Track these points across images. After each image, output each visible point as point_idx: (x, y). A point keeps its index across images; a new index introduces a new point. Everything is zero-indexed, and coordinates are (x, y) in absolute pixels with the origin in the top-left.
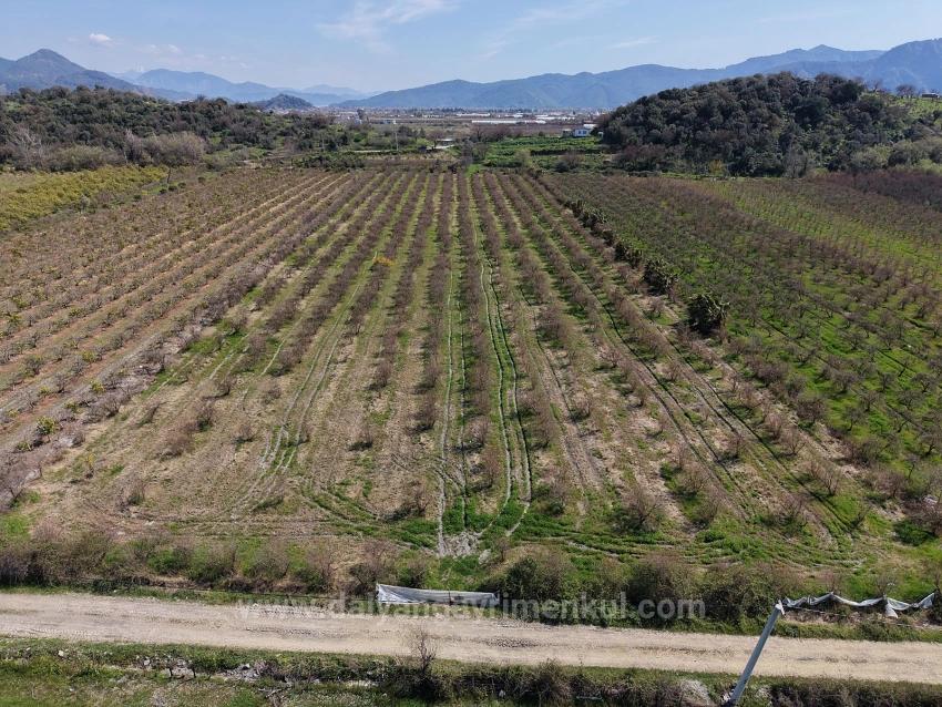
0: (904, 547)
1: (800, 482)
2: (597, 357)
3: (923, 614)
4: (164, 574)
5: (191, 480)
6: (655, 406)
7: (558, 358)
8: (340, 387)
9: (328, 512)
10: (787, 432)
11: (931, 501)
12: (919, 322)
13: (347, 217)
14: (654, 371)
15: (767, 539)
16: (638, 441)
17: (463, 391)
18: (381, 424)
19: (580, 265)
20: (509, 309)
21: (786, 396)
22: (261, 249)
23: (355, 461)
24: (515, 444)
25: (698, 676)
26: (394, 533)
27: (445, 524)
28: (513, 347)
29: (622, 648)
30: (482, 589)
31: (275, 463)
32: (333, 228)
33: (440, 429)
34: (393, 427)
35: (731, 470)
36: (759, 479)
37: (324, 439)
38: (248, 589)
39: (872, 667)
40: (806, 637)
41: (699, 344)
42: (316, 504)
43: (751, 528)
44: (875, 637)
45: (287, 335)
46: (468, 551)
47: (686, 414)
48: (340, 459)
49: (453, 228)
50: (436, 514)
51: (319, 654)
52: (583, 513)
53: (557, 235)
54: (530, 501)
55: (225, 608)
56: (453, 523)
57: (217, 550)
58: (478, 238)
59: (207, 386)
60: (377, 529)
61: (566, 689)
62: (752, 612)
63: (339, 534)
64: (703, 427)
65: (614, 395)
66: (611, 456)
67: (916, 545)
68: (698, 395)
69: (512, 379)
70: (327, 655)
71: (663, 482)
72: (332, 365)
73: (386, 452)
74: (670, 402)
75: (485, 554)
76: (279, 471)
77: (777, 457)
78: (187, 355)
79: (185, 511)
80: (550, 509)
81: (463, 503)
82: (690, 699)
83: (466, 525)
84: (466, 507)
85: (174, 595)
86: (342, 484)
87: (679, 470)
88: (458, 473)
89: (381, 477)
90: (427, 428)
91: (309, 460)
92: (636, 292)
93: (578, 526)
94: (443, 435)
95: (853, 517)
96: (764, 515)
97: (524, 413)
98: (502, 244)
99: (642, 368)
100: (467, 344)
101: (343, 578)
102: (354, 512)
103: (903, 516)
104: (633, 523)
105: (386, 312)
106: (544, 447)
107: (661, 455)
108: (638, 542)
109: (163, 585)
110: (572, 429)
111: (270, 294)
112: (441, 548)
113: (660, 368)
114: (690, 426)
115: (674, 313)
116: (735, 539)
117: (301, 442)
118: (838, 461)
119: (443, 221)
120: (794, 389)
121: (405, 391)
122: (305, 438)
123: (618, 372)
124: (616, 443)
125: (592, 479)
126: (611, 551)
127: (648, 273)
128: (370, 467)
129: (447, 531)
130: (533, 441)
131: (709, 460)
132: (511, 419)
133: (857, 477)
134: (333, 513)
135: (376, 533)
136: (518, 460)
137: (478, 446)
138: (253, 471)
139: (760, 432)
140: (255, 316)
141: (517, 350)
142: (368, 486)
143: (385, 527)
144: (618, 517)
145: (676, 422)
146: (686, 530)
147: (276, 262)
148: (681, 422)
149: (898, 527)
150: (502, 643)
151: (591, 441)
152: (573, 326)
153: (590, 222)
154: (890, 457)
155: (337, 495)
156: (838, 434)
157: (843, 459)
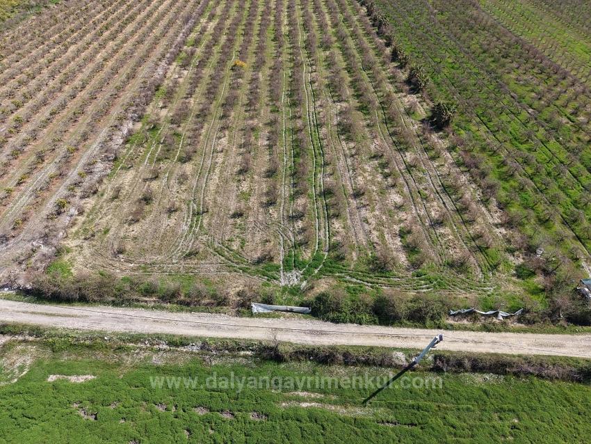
0: (517, 280)
1: (474, 239)
2: (372, 147)
3: (515, 318)
4: (146, 296)
5: (148, 237)
6: (402, 186)
7: (349, 149)
8: (221, 172)
9: (223, 258)
10: (474, 206)
11: (539, 252)
12: (572, 117)
14: (405, 159)
15: (448, 274)
16: (390, 211)
17: (293, 175)
18: (247, 200)
19: (368, 67)
20: (321, 106)
21: (478, 179)
22: (159, 49)
23: (235, 225)
24: (322, 215)
25: (402, 350)
26: (258, 271)
27: (284, 266)
28: (322, 139)
29: (367, 335)
30: (302, 305)
31: (191, 227)
32: (204, 30)
33: (280, 203)
34: (253, 202)
35: (438, 231)
36: (451, 237)
37: (216, 210)
38: (188, 304)
39: (483, 345)
40: (456, 330)
41: (434, 137)
42: (216, 253)
43: (442, 269)
44: (489, 330)
45: (185, 129)
46: (296, 282)
47: (419, 192)
48: (226, 224)
49: (285, 29)
50: (279, 260)
51: (226, 339)
52: (355, 259)
53: (354, 35)
54: (329, 251)
55: (179, 314)
56: (289, 265)
57: (172, 285)
58: (301, 37)
59: (144, 168)
60: (249, 269)
61: (341, 357)
62: (432, 318)
63: (230, 272)
64: (427, 201)
65: (379, 178)
66: (373, 221)
67: (523, 279)
68: (428, 178)
69: (321, 166)
70: (230, 339)
71: (399, 239)
72: (215, 154)
73: (251, 219)
74: (412, 183)
75: (304, 283)
76: (194, 231)
77: (465, 222)
78: (128, 145)
79: (150, 258)
80: (338, 256)
81: (293, 253)
82: (397, 361)
83: (295, 267)
84: (295, 255)
85: (152, 307)
86: (229, 240)
87: (409, 232)
88: (290, 234)
89: (249, 236)
90: (271, 203)
91: (210, 224)
92: (402, 92)
93: (352, 266)
94: (282, 208)
95: (495, 262)
96: (450, 261)
97: (327, 193)
98: (317, 44)
99: (398, 157)
100: (295, 137)
101: (234, 298)
102: (237, 258)
103: (522, 261)
104: (380, 267)
105: (244, 109)
106: (337, 216)
107: (401, 221)
108: (382, 277)
109: (146, 302)
110: (354, 203)
111: (170, 94)
112: (282, 280)
113: (409, 157)
114: (420, 200)
115: (423, 111)
116: (431, 275)
117: (204, 212)
118: (496, 225)
119: (278, 22)
120: (483, 175)
121: (259, 175)
122: (206, 210)
123: (384, 160)
124: (377, 213)
125: (361, 237)
126: (368, 282)
127: (411, 76)
128: (243, 229)
129: (285, 270)
130: (332, 212)
131: (427, 224)
132: (320, 196)
133: (504, 236)
134: (226, 258)
135: (249, 271)
136: (322, 225)
137: (299, 216)
138: (180, 232)
139: (459, 204)
140: (164, 113)
141: (325, 142)
142: (243, 242)
143: (253, 268)
144: (373, 261)
145: (412, 197)
146: (408, 270)
147: (170, 64)
148: (415, 196)
149: (518, 268)
150: (312, 332)
151: (363, 211)
152: (359, 121)
153: (378, 24)
154: (526, 222)
155: (227, 247)
156: (503, 206)
157: (499, 224)
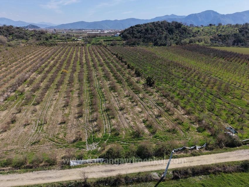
0: (199, 133)
1: (175, 120)
2: (125, 93)
3: (204, 148)
4: (4, 167)
5: (10, 138)
6: (140, 105)
7: (115, 95)
8: (54, 107)
9: (54, 143)
10: (171, 109)
11: (204, 122)
12: (198, 80)
13: (53, 59)
14: (139, 96)
15: (169, 135)
16: (137, 114)
17: (90, 105)
18: (67, 116)
19: (119, 70)
20: (101, 82)
21: (171, 100)
22: (28, 69)
23: (61, 127)
24: (106, 118)
25: (155, 171)
26: (74, 146)
27: (88, 142)
28: (103, 92)
29: (137, 168)
30: (100, 157)
31: (37, 130)
32: (49, 62)
33: (85, 116)
34: (71, 117)
35: (159, 119)
36: (165, 120)
37: (51, 122)
38: (31, 167)
39: (194, 163)
40: (179, 158)
41: (149, 88)
42: (50, 141)
43: (165, 133)
44: (194, 155)
45: (37, 94)
46: (95, 148)
47: (148, 106)
48: (56, 127)
49: (84, 61)
50: (85, 139)
51: (55, 182)
52: (124, 134)
53: (112, 62)
54: (111, 133)
55: (25, 174)
56: (90, 141)
57: (21, 157)
58: (91, 64)
59: (13, 110)
60: (69, 145)
61: (123, 180)
62: (167, 154)
63: (58, 148)
64: (152, 109)
65: (130, 103)
66: (130, 118)
67: (201, 132)
68: (150, 101)
69: (104, 101)
70: (57, 182)
71: (143, 124)
72: (52, 101)
73: (70, 124)
74: (144, 103)
75: (100, 148)
76: (38, 133)
77: (170, 115)
78: (6, 101)
79: (9, 148)
80: (116, 134)
81: (93, 135)
82: (154, 177)
83: (94, 141)
84: (93, 136)
85: (7, 173)
86: (58, 134)
87: (147, 120)
88: (90, 128)
89: (69, 131)
90: (81, 116)
91: (47, 128)
92: (133, 76)
93: (123, 137)
94: (86, 118)
95: (187, 128)
96: (168, 129)
97: (107, 110)
98: (98, 65)
99: (136, 96)
100: (90, 93)
101: (60, 160)
102: (62, 142)
103: (198, 126)
104: (137, 135)
105: (67, 85)
106: (113, 118)
107: (142, 117)
108: (139, 140)
109: (4, 170)
110: (120, 113)
111: (31, 82)
112: (87, 148)
113: (141, 95)
114: (149, 109)
115: (143, 81)
116: (161, 136)
117: (44, 124)
118: (183, 114)
119: (81, 59)
120: (172, 98)
121: (74, 107)
122: (45, 123)
123: (131, 97)
124: (131, 115)
125: (126, 125)
126: (132, 143)
127: (136, 71)
128: (65, 129)
129: (89, 143)
130: (110, 117)
131: (154, 117)
132: (104, 112)
133: (188, 118)
134: (56, 142)
135: (69, 147)
136: (107, 122)
137: (96, 120)
138: (30, 133)
139: (165, 109)
140: (27, 88)
141: (104, 93)
142: (65, 134)
143: (71, 145)
144: (133, 134)
145: (145, 108)
146: (150, 135)
147: (32, 73)
148: (146, 108)
149: (197, 129)
150: (106, 171)
151: (125, 115)
152: (118, 86)
153: (121, 59)
154: (194, 112)
155: (56, 137)
156: (183, 108)
157: (184, 114)
